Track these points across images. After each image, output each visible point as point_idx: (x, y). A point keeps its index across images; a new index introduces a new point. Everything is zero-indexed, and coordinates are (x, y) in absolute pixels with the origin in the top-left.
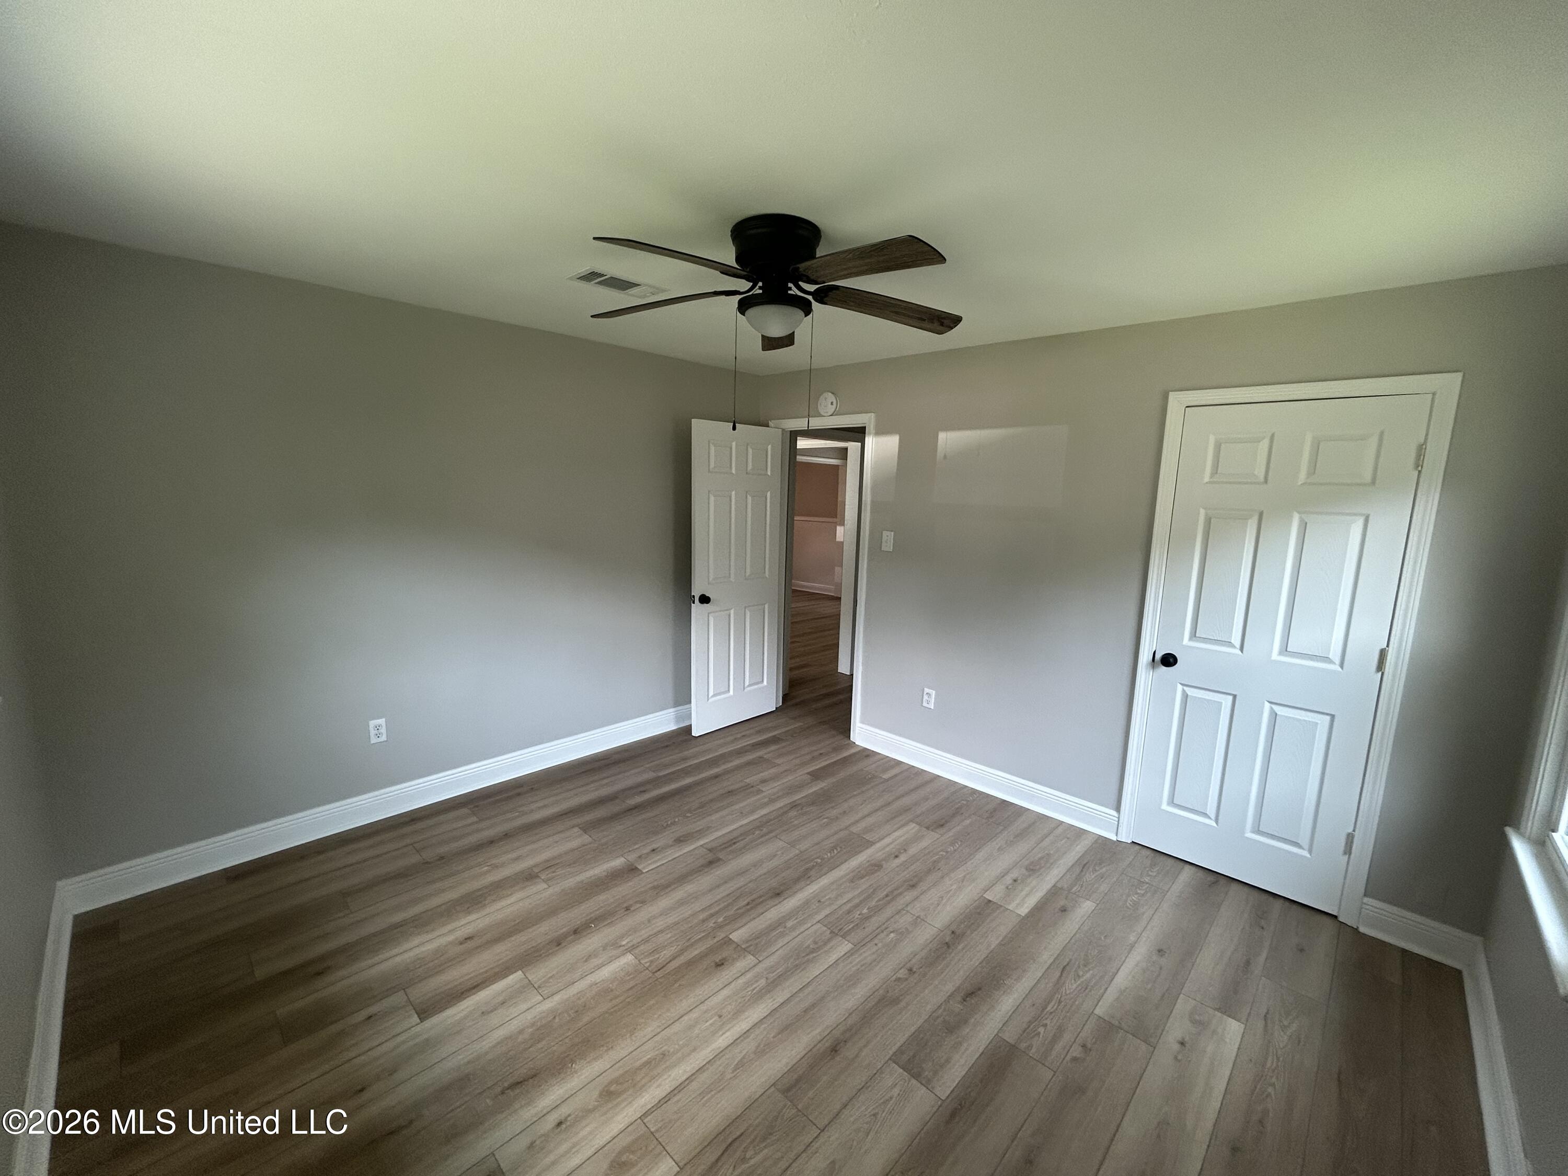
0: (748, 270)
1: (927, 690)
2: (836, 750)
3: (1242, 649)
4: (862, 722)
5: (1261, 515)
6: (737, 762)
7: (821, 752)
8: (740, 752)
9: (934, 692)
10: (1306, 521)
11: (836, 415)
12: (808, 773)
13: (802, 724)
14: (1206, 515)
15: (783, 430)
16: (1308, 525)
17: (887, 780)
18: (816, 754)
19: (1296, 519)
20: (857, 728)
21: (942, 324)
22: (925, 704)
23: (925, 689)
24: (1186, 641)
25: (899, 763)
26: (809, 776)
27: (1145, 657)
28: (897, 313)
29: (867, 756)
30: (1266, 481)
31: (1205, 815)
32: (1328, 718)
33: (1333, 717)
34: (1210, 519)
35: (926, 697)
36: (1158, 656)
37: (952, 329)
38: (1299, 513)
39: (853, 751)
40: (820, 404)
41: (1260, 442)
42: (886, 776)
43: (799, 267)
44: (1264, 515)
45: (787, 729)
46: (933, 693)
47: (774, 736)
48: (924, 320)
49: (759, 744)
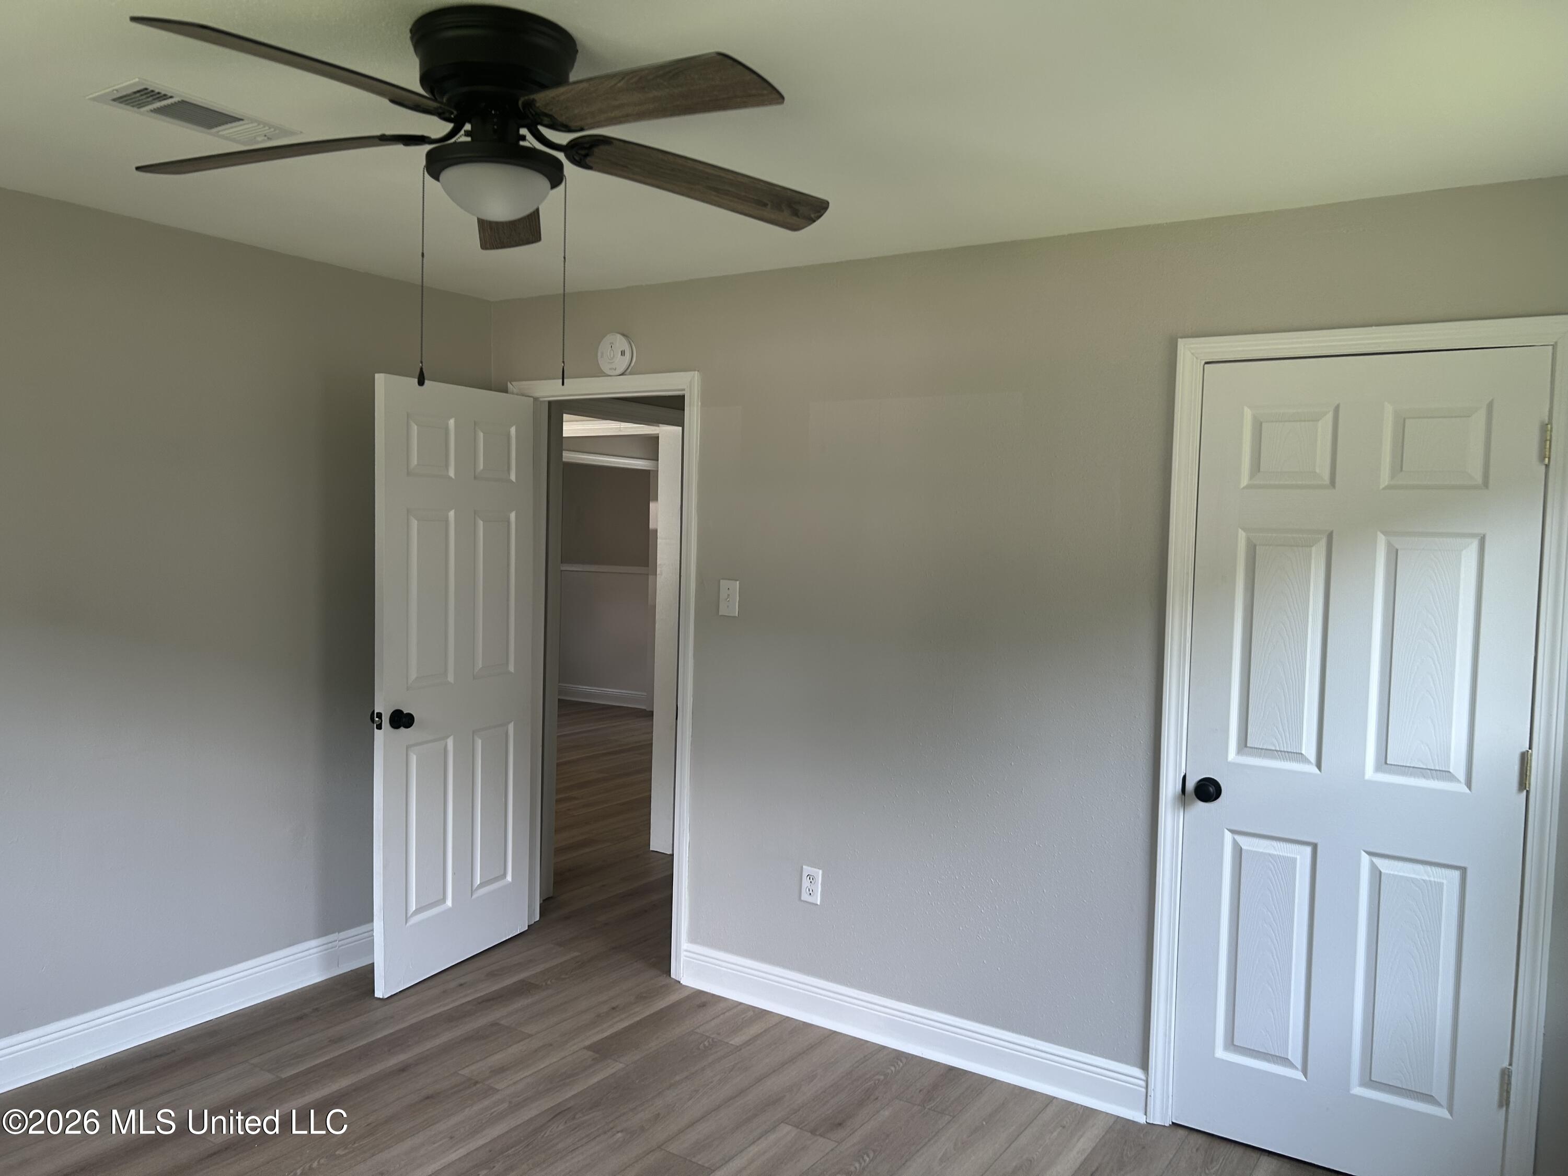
0: (445, 100)
1: (807, 870)
2: (643, 998)
3: (1319, 766)
4: (693, 940)
5: (1330, 537)
6: (446, 1037)
7: (614, 1005)
8: (453, 1018)
9: (820, 872)
10: (1397, 546)
11: (631, 374)
12: (588, 1048)
13: (576, 954)
14: (1249, 541)
15: (536, 399)
16: (1399, 552)
17: (738, 1048)
18: (605, 1008)
19: (1381, 540)
20: (683, 954)
21: (795, 213)
22: (805, 897)
23: (804, 867)
24: (1232, 755)
25: (762, 1014)
26: (590, 1053)
27: (1169, 787)
28: (717, 190)
29: (703, 1005)
30: (1333, 483)
31: (1284, 1061)
32: (1456, 874)
33: (1463, 870)
34: (1255, 546)
35: (806, 883)
36: (1191, 785)
37: (814, 221)
38: (1385, 533)
39: (674, 998)
40: (602, 354)
41: (1318, 420)
42: (737, 1040)
43: (534, 100)
44: (1334, 536)
45: (548, 965)
46: (819, 874)
47: (522, 981)
48: (765, 205)
49: (493, 999)
